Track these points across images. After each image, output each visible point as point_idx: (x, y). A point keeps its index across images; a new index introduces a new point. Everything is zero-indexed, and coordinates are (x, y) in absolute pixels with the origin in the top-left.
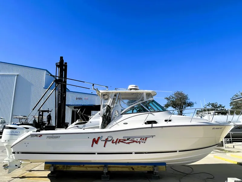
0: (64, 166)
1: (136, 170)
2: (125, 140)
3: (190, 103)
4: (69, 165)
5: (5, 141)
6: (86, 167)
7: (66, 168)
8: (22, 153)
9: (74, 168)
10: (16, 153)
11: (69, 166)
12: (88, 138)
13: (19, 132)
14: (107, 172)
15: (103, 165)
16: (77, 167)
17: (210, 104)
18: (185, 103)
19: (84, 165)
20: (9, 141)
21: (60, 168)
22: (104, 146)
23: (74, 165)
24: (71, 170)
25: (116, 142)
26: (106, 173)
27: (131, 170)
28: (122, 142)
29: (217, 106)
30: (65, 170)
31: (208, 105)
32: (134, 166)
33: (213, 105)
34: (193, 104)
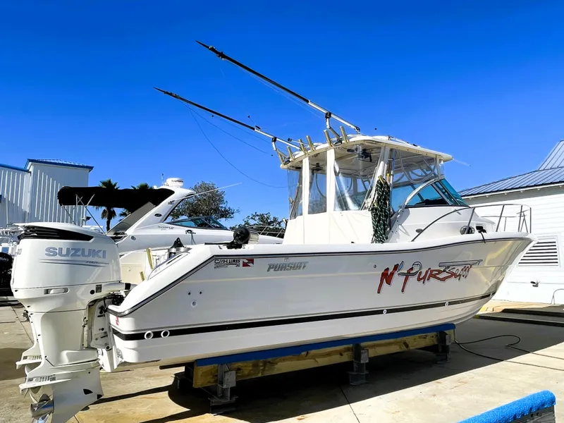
0: (255, 366)
1: (411, 348)
2: (440, 272)
3: (227, 211)
4: (270, 359)
5: (47, 292)
6: (314, 357)
7: (263, 370)
8: (174, 333)
9: (285, 366)
10: (149, 335)
11: (269, 362)
12: (375, 266)
13: (104, 252)
14: (367, 361)
15: (351, 346)
16: (291, 359)
17: (257, 215)
18: (216, 210)
19: (307, 354)
20: (66, 290)
21: (246, 372)
22: (403, 291)
23: (283, 358)
24: (275, 372)
25: (424, 278)
26: (366, 363)
27: (404, 348)
28: (435, 276)
29: (269, 221)
30: (260, 375)
31: (252, 218)
32: (408, 339)
33: (262, 218)
34: (233, 213)
